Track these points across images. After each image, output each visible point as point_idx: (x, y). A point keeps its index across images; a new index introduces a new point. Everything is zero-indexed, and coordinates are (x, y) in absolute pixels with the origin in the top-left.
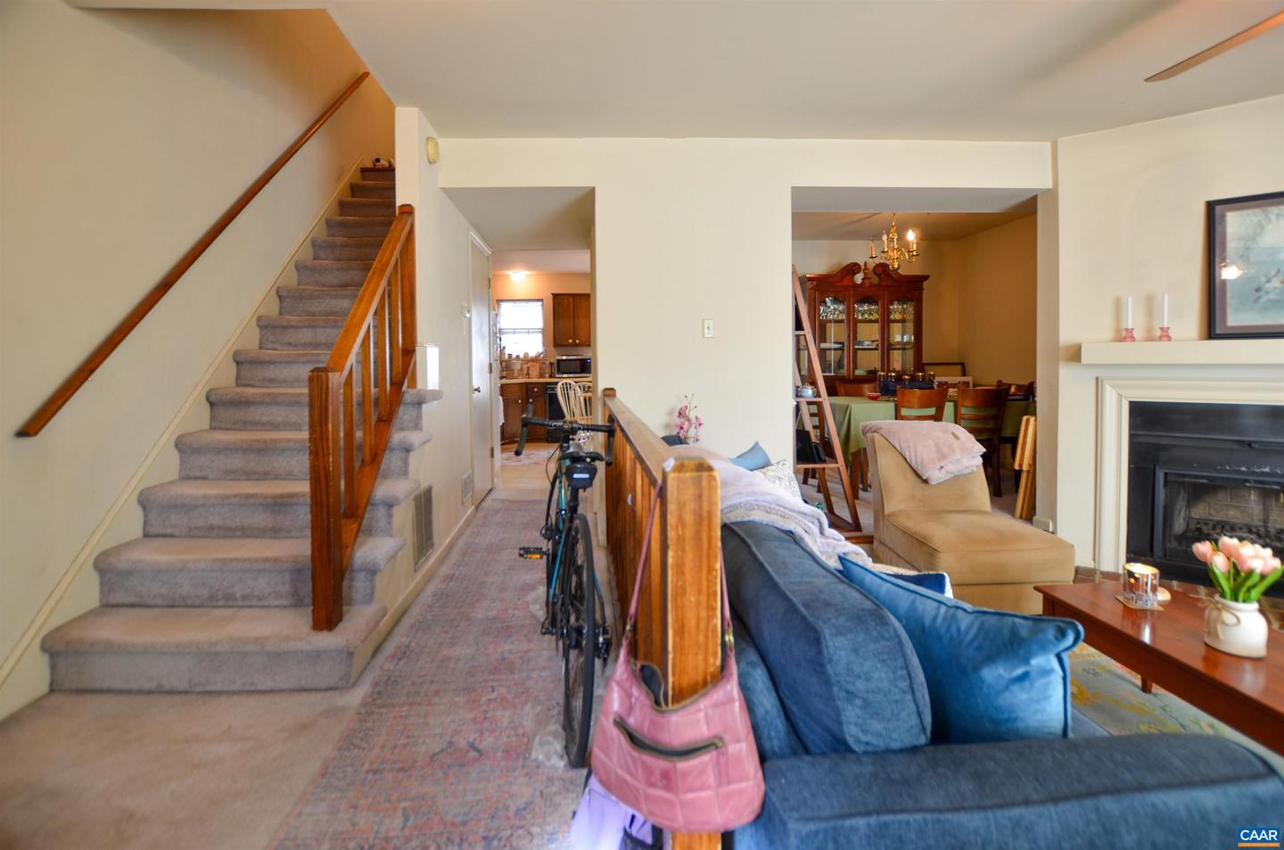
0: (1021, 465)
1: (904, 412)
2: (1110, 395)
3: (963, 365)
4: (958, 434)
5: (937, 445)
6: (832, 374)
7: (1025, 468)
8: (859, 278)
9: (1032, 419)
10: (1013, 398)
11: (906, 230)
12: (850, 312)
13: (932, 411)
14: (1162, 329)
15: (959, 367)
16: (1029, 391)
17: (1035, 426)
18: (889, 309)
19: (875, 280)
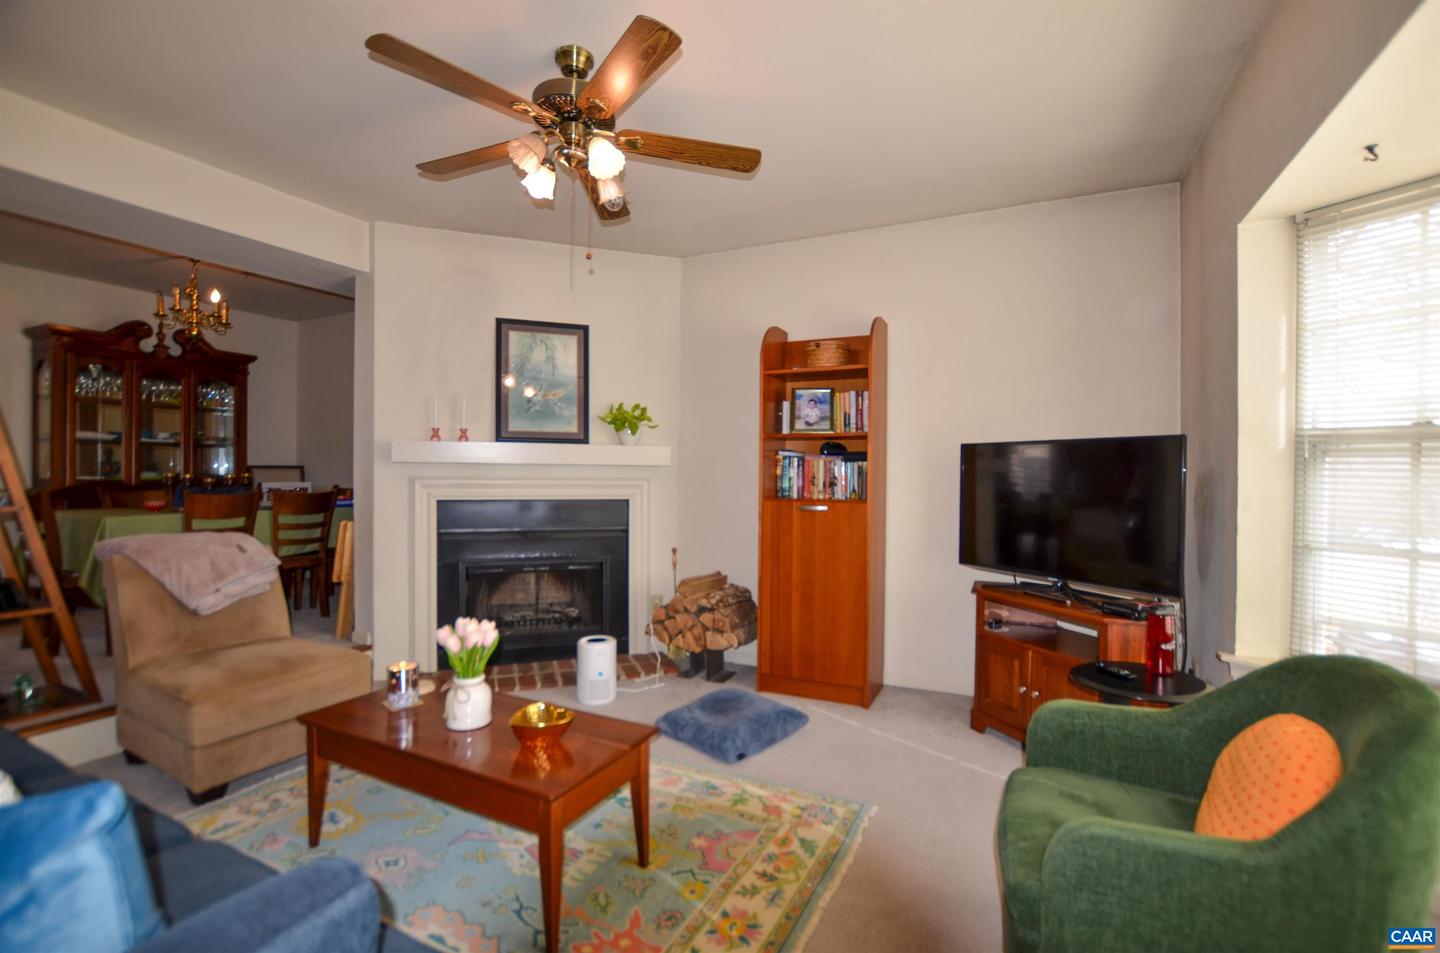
0: (339, 577)
1: (196, 524)
2: (420, 494)
3: (301, 468)
4: (245, 545)
5: (213, 563)
6: (99, 477)
7: (343, 579)
8: (148, 345)
9: (350, 524)
10: (342, 503)
11: (211, 287)
12: (131, 390)
13: (240, 522)
14: (461, 430)
15: (298, 472)
16: (348, 494)
17: (353, 531)
18: (196, 393)
19: (175, 350)
